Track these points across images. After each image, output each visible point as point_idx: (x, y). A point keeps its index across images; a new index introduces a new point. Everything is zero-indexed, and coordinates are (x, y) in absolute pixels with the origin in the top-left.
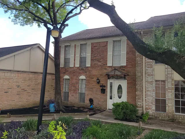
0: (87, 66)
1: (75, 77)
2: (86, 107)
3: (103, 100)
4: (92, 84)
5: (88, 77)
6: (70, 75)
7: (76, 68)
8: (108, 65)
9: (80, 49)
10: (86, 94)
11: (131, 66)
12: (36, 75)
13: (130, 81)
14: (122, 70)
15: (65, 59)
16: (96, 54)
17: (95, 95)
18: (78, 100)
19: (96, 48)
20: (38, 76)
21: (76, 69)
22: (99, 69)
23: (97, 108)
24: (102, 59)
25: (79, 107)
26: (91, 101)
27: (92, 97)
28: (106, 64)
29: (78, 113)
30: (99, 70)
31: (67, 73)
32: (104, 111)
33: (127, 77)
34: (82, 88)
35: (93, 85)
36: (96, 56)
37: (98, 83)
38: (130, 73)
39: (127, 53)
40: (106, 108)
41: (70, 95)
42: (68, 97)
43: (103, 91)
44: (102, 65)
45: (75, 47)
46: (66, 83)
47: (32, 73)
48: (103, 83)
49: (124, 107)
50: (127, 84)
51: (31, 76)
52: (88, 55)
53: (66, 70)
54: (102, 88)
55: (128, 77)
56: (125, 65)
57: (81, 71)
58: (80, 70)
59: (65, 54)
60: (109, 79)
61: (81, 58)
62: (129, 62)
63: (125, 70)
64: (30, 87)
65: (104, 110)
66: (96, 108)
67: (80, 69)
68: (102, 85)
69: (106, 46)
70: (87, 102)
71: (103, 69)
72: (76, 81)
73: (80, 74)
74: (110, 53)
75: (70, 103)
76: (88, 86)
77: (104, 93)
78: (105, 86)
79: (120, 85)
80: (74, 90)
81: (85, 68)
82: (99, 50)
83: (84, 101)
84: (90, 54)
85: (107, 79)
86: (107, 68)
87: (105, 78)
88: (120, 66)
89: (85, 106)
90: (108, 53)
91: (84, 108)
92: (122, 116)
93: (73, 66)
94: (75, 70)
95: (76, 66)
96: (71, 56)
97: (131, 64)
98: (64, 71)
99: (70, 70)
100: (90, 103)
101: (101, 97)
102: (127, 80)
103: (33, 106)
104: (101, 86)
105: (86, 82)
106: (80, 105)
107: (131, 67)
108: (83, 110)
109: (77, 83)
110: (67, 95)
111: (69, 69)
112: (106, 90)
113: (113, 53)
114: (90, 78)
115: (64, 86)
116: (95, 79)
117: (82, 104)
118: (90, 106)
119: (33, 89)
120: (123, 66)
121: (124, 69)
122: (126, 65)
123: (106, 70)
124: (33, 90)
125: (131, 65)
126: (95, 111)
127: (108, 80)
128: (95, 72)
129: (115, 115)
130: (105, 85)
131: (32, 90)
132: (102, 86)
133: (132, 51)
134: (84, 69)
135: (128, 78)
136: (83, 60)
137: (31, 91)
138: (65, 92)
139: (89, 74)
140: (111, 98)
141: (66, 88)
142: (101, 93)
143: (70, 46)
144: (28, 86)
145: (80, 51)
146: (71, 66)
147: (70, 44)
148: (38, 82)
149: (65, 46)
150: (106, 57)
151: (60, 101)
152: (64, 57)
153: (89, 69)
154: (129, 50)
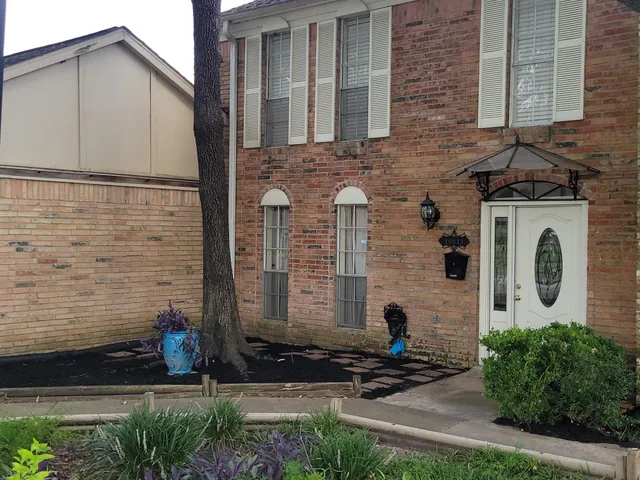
0: (373, 133)
1: (314, 198)
2: (373, 351)
3: (456, 315)
4: (401, 227)
5: (379, 194)
6: (289, 187)
7: (320, 149)
8: (483, 122)
9: (338, 46)
10: (370, 284)
11: (612, 121)
12: (117, 192)
13: (607, 209)
14: (558, 145)
15: (267, 103)
16: (419, 68)
17: (416, 288)
18: (332, 314)
19: (418, 31)
20: (127, 193)
21: (320, 154)
22: (433, 145)
23: (425, 359)
24: (449, 92)
25: (340, 348)
26: (395, 317)
27: (399, 301)
28: (474, 120)
29: (300, 386)
30: (434, 153)
31: (276, 176)
32: (464, 370)
33: (585, 186)
34: (354, 253)
35: (404, 233)
36: (419, 79)
37: (432, 220)
38: (604, 162)
39: (592, 47)
40: (471, 358)
41: (294, 290)
42: (284, 297)
43: (457, 266)
44: (452, 122)
45: (312, 38)
46: (274, 230)
47: (91, 176)
48: (454, 222)
50: (590, 223)
51: (89, 192)
52: (377, 75)
53: (269, 162)
54: (449, 250)
55: (593, 182)
56: (578, 114)
57: (344, 165)
58: (340, 158)
59: (263, 79)
60: (486, 199)
61: (341, 93)
62: (602, 95)
63: (580, 144)
64: (88, 248)
65: (465, 365)
66: (420, 353)
67: (340, 153)
68: (449, 232)
69: (470, 17)
70: (376, 324)
71: (455, 146)
72: (320, 216)
73: (339, 179)
74: (491, 55)
75: (295, 330)
76: (381, 239)
77: (462, 277)
78: (465, 241)
79: (549, 231)
80: (314, 265)
81: (362, 144)
82: (433, 43)
83: (362, 324)
84: (387, 72)
85: (475, 200)
86: (474, 138)
87: (471, 193)
88: (550, 123)
89: (368, 346)
90: (484, 56)
91: (362, 353)
93: (303, 140)
94: (312, 160)
95: (318, 138)
96: (293, 86)
97: (611, 107)
98: (264, 167)
99: (292, 160)
100: (390, 328)
101: (445, 297)
102: (591, 203)
103: (108, 341)
104: (443, 241)
105: (370, 221)
106: (343, 341)
107: (612, 128)
108: (351, 365)
109: (327, 225)
110: (277, 290)
111: (283, 157)
112: (472, 263)
113: (509, 51)
114: (387, 194)
115: (267, 243)
116: (413, 204)
117: (349, 335)
118: (392, 343)
119: (103, 260)
120: (563, 123)
121: (569, 139)
122: (586, 114)
123: (468, 151)
124: (105, 264)
125: (615, 114)
126: (412, 372)
127: (485, 206)
128: (415, 166)
130: (468, 234)
131: (101, 264)
132: (451, 237)
133: (620, 31)
134: (359, 151)
135: (594, 189)
136: (350, 106)
137: (92, 271)
138: (274, 274)
139: (385, 177)
140: (500, 304)
141: (273, 252)
142: (448, 276)
143: (286, 33)
144: (74, 244)
145: (338, 55)
146: (293, 141)
147: (285, 25)
148: (128, 223)
149: (264, 36)
150: (473, 77)
151: (224, 319)
152: (263, 94)
153: (385, 151)
154: (601, 26)
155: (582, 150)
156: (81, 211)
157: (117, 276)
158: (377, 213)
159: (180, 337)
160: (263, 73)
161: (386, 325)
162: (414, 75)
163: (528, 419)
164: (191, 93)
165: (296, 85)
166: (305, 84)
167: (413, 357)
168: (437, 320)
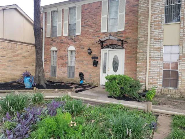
0: (77, 34)
1: (63, 49)
2: (76, 83)
3: (95, 74)
4: (83, 55)
5: (78, 48)
6: (57, 46)
7: (64, 38)
8: (102, 31)
9: (69, 14)
10: (76, 68)
11: (130, 31)
12: (14, 45)
13: (129, 50)
14: (119, 36)
15: (52, 27)
16: (87, 19)
17: (86, 69)
18: (66, 75)
19: (87, 11)
20: (16, 45)
21: (65, 39)
22: (90, 36)
23: (88, 84)
24: (94, 25)
25: (68, 82)
26: (81, 75)
27: (82, 71)
28: (100, 31)
29: (60, 90)
30: (91, 38)
31: (54, 44)
32: (96, 87)
33: (124, 45)
34: (72, 61)
35: (84, 56)
36: (87, 22)
37: (90, 53)
38: (129, 40)
39: (127, 14)
40: (98, 84)
41: (58, 69)
42: (56, 71)
43: (95, 64)
44: (95, 31)
45: (63, 12)
46: (53, 56)
47: (7, 40)
48: (95, 54)
49: (121, 81)
50: (125, 53)
51: (6, 44)
52: (78, 21)
53: (52, 41)
54: (94, 60)
55: (126, 44)
56: (123, 29)
57: (70, 41)
58: (69, 39)
59: (51, 22)
60: (102, 48)
61: (69, 25)
62: (128, 25)
63: (123, 36)
64: (5, 58)
65: (97, 85)
66: (87, 83)
67: (69, 38)
68: (94, 56)
69: (99, 8)
70: (77, 77)
71: (95, 37)
72: (64, 53)
73: (69, 44)
74: (104, 16)
75: (58, 79)
76: (78, 58)
77: (96, 66)
78: (97, 58)
79: (116, 56)
80: (62, 64)
81: (74, 36)
82: (91, 13)
83: (73, 76)
84: (80, 20)
85: (100, 49)
86: (100, 35)
87: (99, 47)
88: (117, 32)
89: (75, 82)
90: (102, 16)
91: (73, 83)
92: (118, 93)
93: (60, 35)
94: (63, 40)
95: (64, 35)
96: (58, 23)
97: (131, 28)
98: (51, 42)
99: (58, 40)
100: (80, 77)
101: (93, 71)
102: (126, 49)
103: (11, 81)
104: (92, 58)
105: (76, 54)
106: (69, 81)
107: (131, 32)
108: (71, 86)
109: (66, 55)
110: (54, 70)
111: (56, 39)
112: (99, 63)
113: (108, 15)
114: (80, 48)
115: (52, 59)
116: (86, 50)
117: (71, 80)
118: (80, 81)
119: (10, 61)
120: (120, 31)
121: (121, 35)
122: (125, 29)
123: (98, 38)
124: (10, 62)
125: (131, 29)
126: (86, 87)
127: (102, 50)
128: (87, 42)
129: (109, 92)
130: (98, 56)
131: (9, 62)
132: (94, 57)
133: (133, 11)
134: (73, 38)
135: (126, 46)
136: (71, 28)
137: (7, 63)
138: (53, 66)
139: (79, 44)
140: (105, 72)
141: (53, 61)
142: (93, 66)
143: (57, 11)
144: (1, 56)
145: (69, 16)
146: (58, 36)
147: (57, 9)
148: (17, 53)
149: (52, 12)
150: (100, 21)
151: (41, 75)
152: (51, 25)
153: (79, 38)
154: (129, 10)
155: (124, 37)
156: (4, 48)
157: (14, 65)
158: (77, 52)
159: (28, 78)
160: (51, 20)
161: (79, 77)
162: (86, 21)
163: (116, 96)
164: (33, 22)
165: (59, 23)
166: (61, 23)
167: (85, 84)
168: (91, 76)
